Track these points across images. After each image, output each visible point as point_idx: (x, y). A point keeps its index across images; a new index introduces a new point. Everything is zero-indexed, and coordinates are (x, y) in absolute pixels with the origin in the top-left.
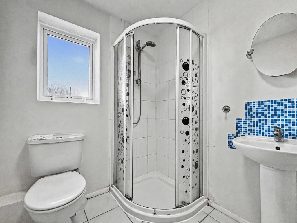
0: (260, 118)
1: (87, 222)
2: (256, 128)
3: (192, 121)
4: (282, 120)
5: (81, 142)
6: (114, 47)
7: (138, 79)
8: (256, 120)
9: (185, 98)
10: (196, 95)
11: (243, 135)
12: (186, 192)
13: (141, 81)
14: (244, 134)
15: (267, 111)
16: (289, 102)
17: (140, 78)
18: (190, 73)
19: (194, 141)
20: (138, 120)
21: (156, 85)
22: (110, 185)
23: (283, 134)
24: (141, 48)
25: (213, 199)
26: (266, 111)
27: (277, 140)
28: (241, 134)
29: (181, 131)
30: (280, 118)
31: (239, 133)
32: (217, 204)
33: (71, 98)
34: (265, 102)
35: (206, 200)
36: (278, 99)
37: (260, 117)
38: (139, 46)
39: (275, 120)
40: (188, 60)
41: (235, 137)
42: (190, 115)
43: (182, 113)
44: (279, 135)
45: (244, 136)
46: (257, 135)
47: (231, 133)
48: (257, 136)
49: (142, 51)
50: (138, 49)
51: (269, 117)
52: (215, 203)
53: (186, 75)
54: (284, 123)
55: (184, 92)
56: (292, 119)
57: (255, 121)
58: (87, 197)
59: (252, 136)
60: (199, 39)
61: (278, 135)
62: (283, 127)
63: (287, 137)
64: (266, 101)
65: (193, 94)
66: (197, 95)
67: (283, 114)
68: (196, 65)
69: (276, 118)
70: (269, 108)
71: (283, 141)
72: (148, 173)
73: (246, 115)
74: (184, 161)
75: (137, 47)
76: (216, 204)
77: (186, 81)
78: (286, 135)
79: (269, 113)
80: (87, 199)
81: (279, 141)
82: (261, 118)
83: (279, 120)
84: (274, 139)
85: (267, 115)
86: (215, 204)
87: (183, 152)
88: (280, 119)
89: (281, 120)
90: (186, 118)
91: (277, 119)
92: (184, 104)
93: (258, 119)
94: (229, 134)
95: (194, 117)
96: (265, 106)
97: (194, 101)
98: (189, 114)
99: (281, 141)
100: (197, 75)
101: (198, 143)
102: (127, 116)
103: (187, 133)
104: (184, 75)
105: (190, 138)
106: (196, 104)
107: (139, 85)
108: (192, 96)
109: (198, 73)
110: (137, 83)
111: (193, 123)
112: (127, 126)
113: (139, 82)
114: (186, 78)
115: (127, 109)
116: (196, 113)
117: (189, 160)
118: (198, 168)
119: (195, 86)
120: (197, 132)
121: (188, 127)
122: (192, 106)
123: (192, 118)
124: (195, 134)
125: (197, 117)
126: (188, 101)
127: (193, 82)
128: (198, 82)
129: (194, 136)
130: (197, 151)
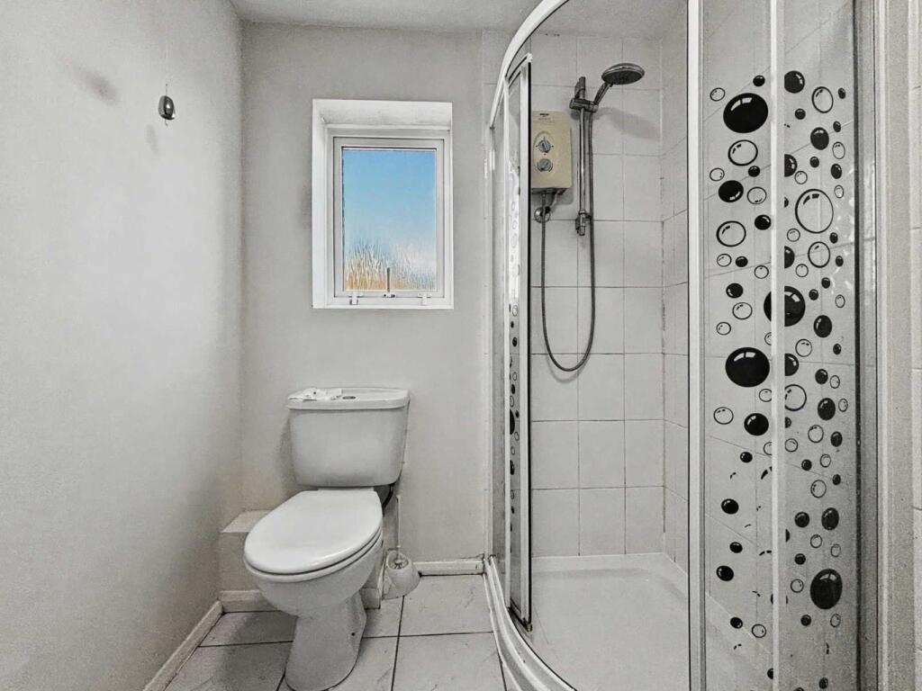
1: (396, 638)
3: (791, 369)
5: (397, 414)
6: (492, 128)
7: (580, 214)
9: (742, 262)
13: (595, 217)
17: (591, 209)
18: (776, 136)
19: (807, 465)
20: (581, 357)
21: (663, 223)
22: (486, 557)
24: (588, 103)
29: (717, 411)
33: (393, 296)
38: (581, 97)
40: (759, 82)
42: (774, 339)
43: (725, 329)
49: (596, 111)
50: (580, 110)
53: (744, 153)
55: (731, 236)
58: (420, 569)
65: (794, 236)
66: (834, 239)
68: (819, 90)
72: (625, 553)
74: (736, 548)
75: (573, 105)
77: (747, 182)
80: (421, 575)
87: (732, 507)
90: (751, 354)
95: (803, 349)
97: (802, 271)
98: (768, 334)
100: (833, 137)
101: (837, 480)
102: (515, 343)
103: (757, 425)
104: (732, 156)
105: (774, 449)
106: (826, 283)
107: (584, 235)
108: (786, 248)
109: (837, 127)
110: (578, 228)
111: (793, 379)
112: (514, 376)
113: (585, 222)
114: (748, 167)
115: (514, 320)
116: (823, 327)
117: (769, 552)
118: (845, 606)
119: (811, 194)
120: (830, 426)
121: (765, 396)
122: (786, 297)
123: (787, 356)
124: (816, 435)
125: (837, 350)
126: (762, 273)
127: (792, 177)
128: (836, 172)
129: (803, 441)
130: (831, 520)
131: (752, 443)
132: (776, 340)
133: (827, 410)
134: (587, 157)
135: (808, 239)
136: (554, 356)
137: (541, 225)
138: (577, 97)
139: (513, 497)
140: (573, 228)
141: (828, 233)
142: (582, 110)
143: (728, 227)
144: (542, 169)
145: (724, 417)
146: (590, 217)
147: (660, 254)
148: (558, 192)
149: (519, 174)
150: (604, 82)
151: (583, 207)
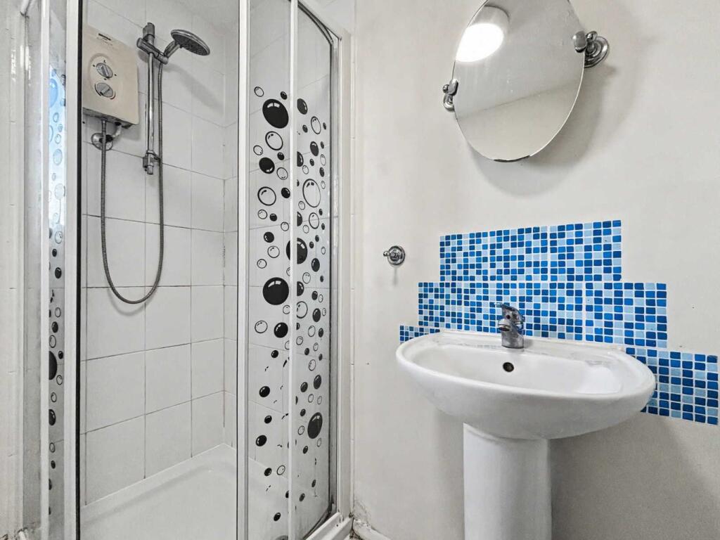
0: (474, 280)
2: (464, 309)
3: (300, 292)
4: (522, 286)
7: (148, 153)
8: (464, 285)
9: (274, 218)
10: (316, 210)
11: (436, 328)
12: (277, 517)
13: (164, 160)
14: (437, 325)
15: (489, 262)
16: (536, 237)
17: (161, 152)
18: (292, 137)
19: (307, 352)
21: (224, 181)
23: (520, 326)
24: (158, 51)
25: (364, 514)
26: (485, 260)
27: (508, 343)
28: (429, 327)
29: (257, 324)
30: (516, 280)
31: (426, 324)
32: (373, 529)
34: (485, 235)
35: (348, 520)
36: (513, 229)
37: (472, 278)
38: (150, 42)
39: (506, 286)
40: (284, 96)
41: (417, 335)
42: (291, 272)
43: (263, 264)
44: (511, 329)
45: (438, 331)
46: (467, 328)
47: (406, 325)
48: (467, 332)
49: (166, 63)
50: (149, 54)
51: (493, 278)
52: (370, 528)
53: (274, 141)
54: (524, 293)
55: (267, 198)
56: (542, 282)
57: (463, 288)
59: (457, 331)
60: (329, 45)
61: (508, 330)
62: (522, 306)
63: (530, 334)
64: (487, 233)
65: (302, 206)
66: (321, 212)
67: (523, 270)
68: (314, 118)
69: (506, 279)
70: (493, 253)
71: (520, 344)
72: (145, 478)
73: (442, 273)
74: (268, 420)
75: (139, 44)
76: (371, 530)
77: (277, 163)
78: (529, 326)
79: (493, 266)
81: (513, 346)
82: (476, 282)
83: (514, 286)
84: (500, 340)
85: (489, 272)
86: (369, 530)
87: (265, 392)
88: (517, 282)
89: (518, 286)
90: (278, 283)
91: (510, 282)
92: (269, 237)
93: (469, 282)
94: (402, 328)
95: (306, 278)
96: (485, 247)
97: (306, 229)
98: (289, 269)
99: (516, 345)
100: (321, 151)
101: (321, 358)
102: (58, 273)
103: (281, 331)
104: (268, 140)
105: (291, 346)
106: (317, 239)
107: (152, 174)
108: (298, 213)
109: (322, 146)
110: (146, 167)
111: (302, 298)
112: (56, 313)
113: (153, 162)
114: (278, 152)
115: (58, 248)
116: (316, 265)
117: (287, 415)
118: (323, 433)
119: (310, 182)
120: (318, 325)
121: (286, 310)
122: (298, 245)
123: (298, 283)
124: (311, 332)
125: (322, 279)
126: (285, 227)
127: (301, 167)
128: (322, 173)
129: (306, 337)
130: (317, 383)
131: (278, 343)
132: (293, 273)
133: (317, 316)
134: (156, 102)
135: (309, 210)
136: (117, 289)
137: (100, 152)
138: (145, 39)
139: (53, 450)
140: (141, 165)
141: (318, 208)
142: (151, 54)
143: (265, 191)
144: (101, 94)
145: (261, 328)
146: (159, 160)
147: (222, 206)
148: (124, 124)
149: (64, 84)
150: (173, 40)
151: (151, 148)
